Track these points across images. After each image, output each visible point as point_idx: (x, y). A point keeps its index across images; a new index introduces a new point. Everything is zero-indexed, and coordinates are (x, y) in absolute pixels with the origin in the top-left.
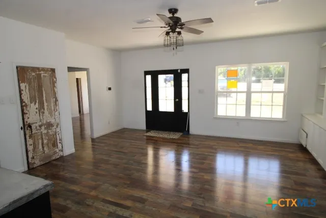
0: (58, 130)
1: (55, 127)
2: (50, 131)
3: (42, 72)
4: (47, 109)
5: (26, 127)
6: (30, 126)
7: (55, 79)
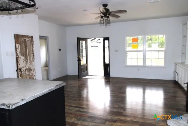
0: (34, 73)
1: (33, 71)
2: (30, 73)
3: (27, 38)
4: (29, 60)
5: (19, 70)
6: (20, 70)
7: (33, 43)
